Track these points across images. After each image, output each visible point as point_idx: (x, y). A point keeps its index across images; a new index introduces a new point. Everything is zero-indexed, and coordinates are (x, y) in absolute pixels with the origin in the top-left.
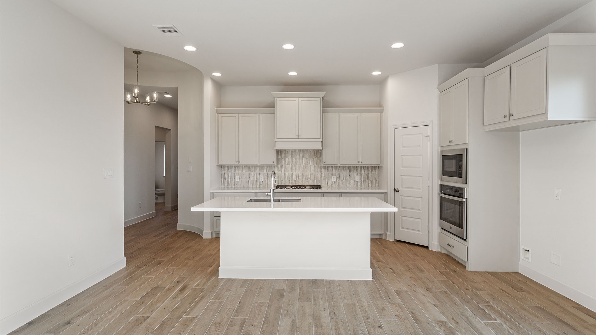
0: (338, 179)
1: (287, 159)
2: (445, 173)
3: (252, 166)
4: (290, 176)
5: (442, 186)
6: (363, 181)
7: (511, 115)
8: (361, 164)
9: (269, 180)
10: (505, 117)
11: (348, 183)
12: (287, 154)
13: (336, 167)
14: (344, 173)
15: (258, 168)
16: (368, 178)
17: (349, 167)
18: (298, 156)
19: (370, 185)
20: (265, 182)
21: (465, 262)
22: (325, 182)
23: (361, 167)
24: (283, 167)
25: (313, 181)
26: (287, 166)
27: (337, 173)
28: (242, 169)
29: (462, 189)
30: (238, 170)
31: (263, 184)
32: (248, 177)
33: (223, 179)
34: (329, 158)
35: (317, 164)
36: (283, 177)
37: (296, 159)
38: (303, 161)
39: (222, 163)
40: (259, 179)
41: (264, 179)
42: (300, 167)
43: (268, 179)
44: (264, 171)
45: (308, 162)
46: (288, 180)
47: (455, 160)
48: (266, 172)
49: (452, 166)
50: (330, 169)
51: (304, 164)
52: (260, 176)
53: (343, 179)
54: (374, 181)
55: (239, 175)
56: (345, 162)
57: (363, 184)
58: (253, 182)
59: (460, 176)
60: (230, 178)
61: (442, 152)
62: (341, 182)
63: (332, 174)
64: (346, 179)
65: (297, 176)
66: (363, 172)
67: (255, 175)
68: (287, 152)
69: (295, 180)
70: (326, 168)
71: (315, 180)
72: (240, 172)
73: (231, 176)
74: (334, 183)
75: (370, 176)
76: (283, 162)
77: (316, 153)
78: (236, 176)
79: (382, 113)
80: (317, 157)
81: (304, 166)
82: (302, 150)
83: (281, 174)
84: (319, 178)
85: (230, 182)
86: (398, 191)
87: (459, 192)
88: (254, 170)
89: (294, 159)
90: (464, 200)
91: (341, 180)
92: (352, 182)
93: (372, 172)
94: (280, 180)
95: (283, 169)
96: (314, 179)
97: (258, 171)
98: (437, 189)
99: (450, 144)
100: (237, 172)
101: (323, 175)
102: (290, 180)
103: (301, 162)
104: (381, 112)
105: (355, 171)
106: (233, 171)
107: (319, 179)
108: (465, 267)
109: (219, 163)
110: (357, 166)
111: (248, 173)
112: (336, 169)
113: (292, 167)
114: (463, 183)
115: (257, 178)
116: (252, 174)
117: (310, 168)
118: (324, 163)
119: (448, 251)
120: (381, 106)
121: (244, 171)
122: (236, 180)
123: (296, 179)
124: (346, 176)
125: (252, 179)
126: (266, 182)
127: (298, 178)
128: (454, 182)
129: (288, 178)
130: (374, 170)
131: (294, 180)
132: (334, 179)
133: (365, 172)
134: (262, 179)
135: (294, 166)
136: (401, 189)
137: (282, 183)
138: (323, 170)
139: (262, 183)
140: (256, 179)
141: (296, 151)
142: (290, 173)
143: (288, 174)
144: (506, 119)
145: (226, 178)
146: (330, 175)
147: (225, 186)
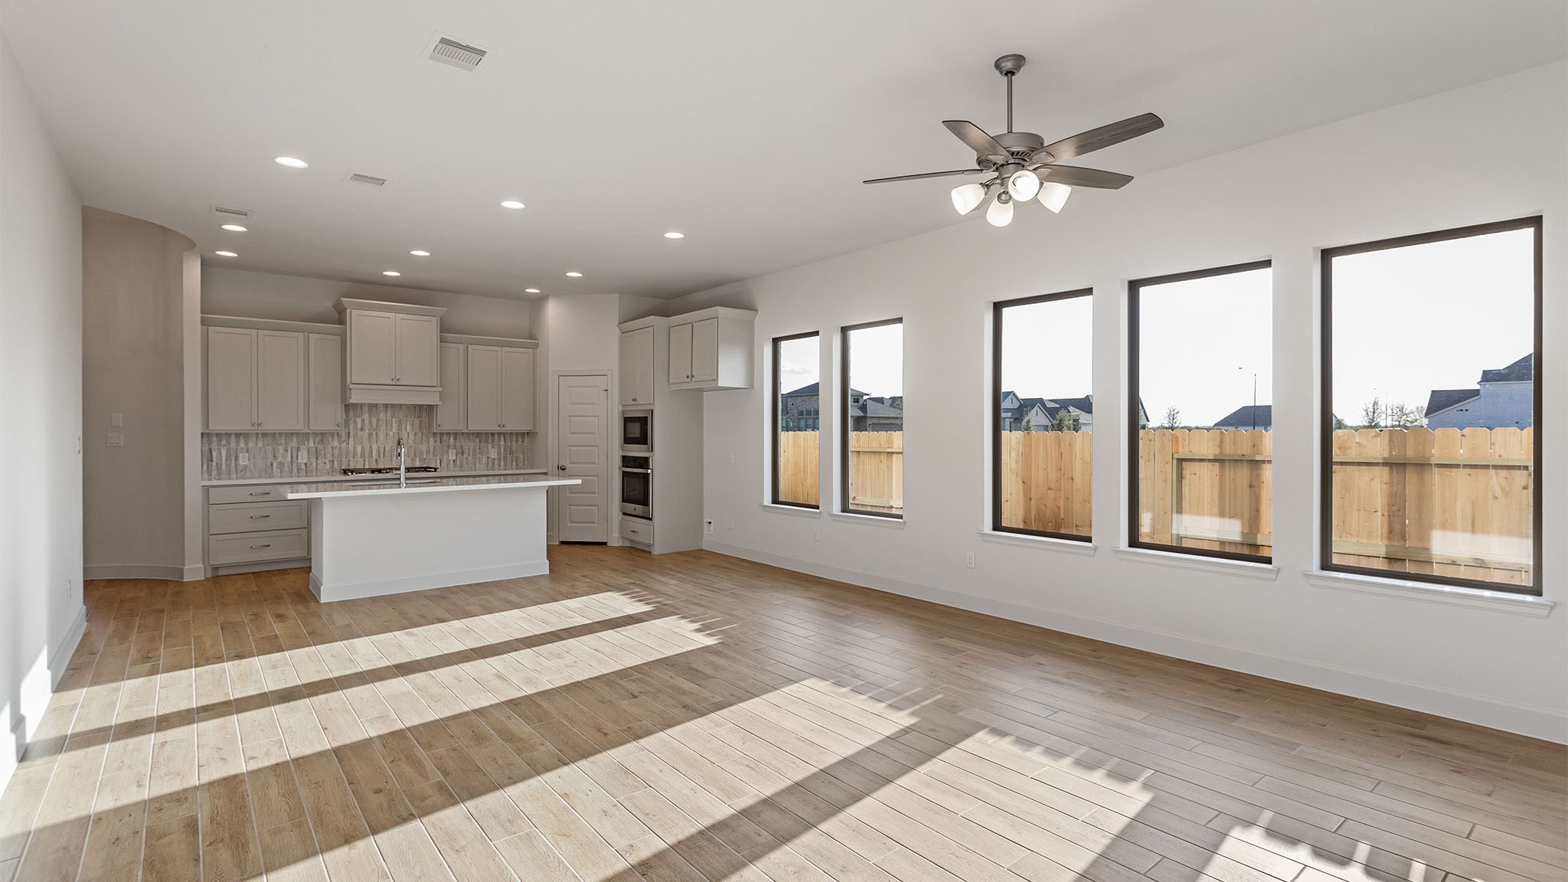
0: (460, 456)
1: (359, 421)
2: (628, 440)
3: (280, 433)
4: (367, 453)
5: (624, 457)
6: (502, 458)
7: (693, 376)
8: (503, 429)
9: (319, 461)
10: (688, 377)
11: (477, 461)
12: (359, 411)
13: (456, 434)
14: (470, 445)
15: (295, 439)
16: (511, 452)
17: (478, 435)
18: (382, 415)
19: (514, 463)
20: (311, 464)
21: (649, 546)
22: (436, 461)
23: (499, 434)
24: (351, 434)
25: (413, 460)
26: (360, 433)
27: (458, 445)
28: (257, 439)
29: (646, 459)
30: (246, 443)
31: (306, 468)
32: (270, 456)
33: (205, 461)
34: (447, 420)
35: (420, 430)
36: (351, 455)
37: (378, 420)
38: (394, 424)
39: (214, 427)
40: (297, 459)
41: (309, 458)
42: (387, 435)
43: (317, 459)
44: (308, 444)
45: (404, 426)
46: (362, 460)
47: (639, 424)
48: (313, 445)
49: (635, 430)
50: (445, 438)
51: (394, 430)
52: (299, 453)
53: (469, 455)
54: (521, 457)
55: (248, 452)
56: (475, 426)
57: (502, 463)
58: (283, 465)
59: (646, 443)
60: (224, 458)
61: (623, 412)
62: (465, 460)
63: (449, 447)
64: (475, 455)
65: (382, 451)
66: (502, 443)
67: (287, 451)
68: (359, 408)
69: (376, 460)
70: (438, 436)
71: (418, 459)
72: (251, 445)
73: (228, 457)
74: (452, 462)
75: (514, 449)
76: (351, 427)
77: (417, 409)
78: (241, 455)
79: (537, 348)
80: (419, 417)
81: (394, 433)
82: (391, 404)
83: (347, 448)
84: (425, 454)
85: (224, 467)
86: (564, 469)
87: (644, 462)
88: (286, 439)
89: (374, 421)
90: (649, 471)
91: (465, 456)
92: (484, 459)
93: (517, 441)
94: (344, 459)
95: (351, 439)
96: (415, 456)
97: (294, 442)
98: (617, 462)
99: (634, 403)
100: (242, 445)
101: (432, 450)
102: (367, 459)
103: (389, 426)
104: (535, 347)
105: (490, 441)
106: (233, 445)
107: (424, 457)
108: (650, 553)
109: (208, 428)
110: (492, 434)
111: (269, 448)
112: (455, 439)
113: (370, 435)
114: (648, 451)
115: (292, 457)
116: (281, 449)
117: (406, 436)
118: (438, 428)
119: (632, 541)
120: (532, 336)
121: (260, 445)
122: (241, 463)
123: (379, 457)
124: (474, 450)
125: (280, 459)
126: (314, 464)
127: (382, 456)
128: (636, 451)
129: (361, 455)
130: (520, 440)
131: (375, 458)
132: (452, 455)
133: (505, 442)
134: (303, 458)
135: (374, 433)
136: (568, 465)
137: (349, 465)
138: (432, 439)
139: (303, 467)
140: (289, 459)
141: (378, 407)
142: (367, 446)
143: (363, 449)
144: (689, 380)
145: (214, 460)
146: (445, 448)
147: (213, 475)
